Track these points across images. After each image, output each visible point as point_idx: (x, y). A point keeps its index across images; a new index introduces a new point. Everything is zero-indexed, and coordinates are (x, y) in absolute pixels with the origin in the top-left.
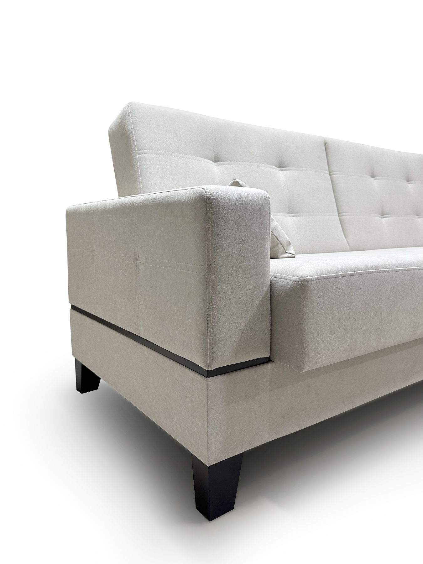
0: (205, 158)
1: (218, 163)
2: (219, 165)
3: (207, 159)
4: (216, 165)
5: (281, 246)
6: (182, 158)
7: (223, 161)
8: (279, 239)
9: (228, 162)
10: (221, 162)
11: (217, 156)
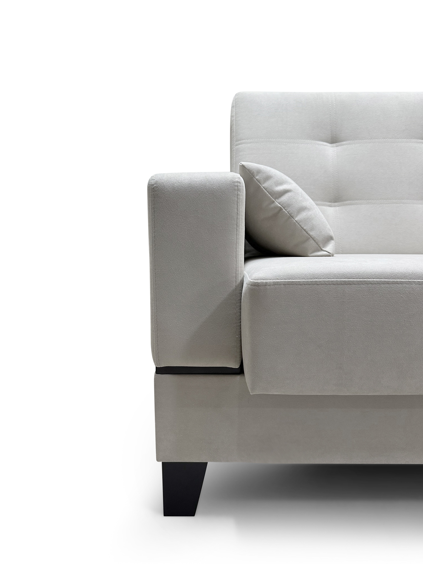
0: (316, 140)
1: (336, 144)
2: (337, 147)
3: (320, 141)
4: (332, 147)
5: (312, 241)
6: (285, 143)
7: (343, 141)
8: (309, 232)
9: (349, 142)
10: (341, 143)
11: (335, 136)
